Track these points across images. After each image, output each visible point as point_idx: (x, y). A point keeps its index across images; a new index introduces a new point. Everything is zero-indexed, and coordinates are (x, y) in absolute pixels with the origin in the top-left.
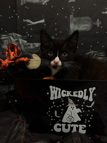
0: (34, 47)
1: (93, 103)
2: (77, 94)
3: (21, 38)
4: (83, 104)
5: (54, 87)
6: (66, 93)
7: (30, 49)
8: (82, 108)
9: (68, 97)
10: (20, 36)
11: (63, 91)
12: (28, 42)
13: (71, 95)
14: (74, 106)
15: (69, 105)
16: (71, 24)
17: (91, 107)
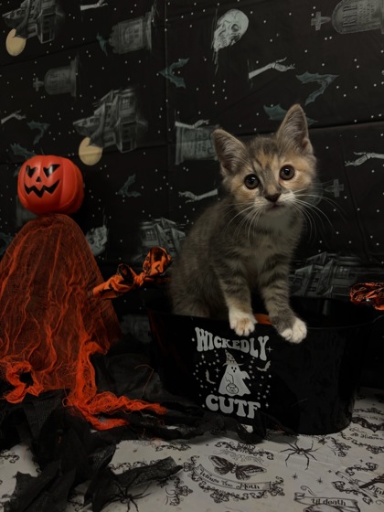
1: (268, 364)
2: (240, 345)
3: (174, 227)
4: (251, 364)
5: (202, 331)
6: (222, 342)
8: (251, 372)
9: (224, 349)
10: (174, 223)
11: (217, 338)
13: (230, 347)
14: (236, 366)
15: (227, 362)
17: (265, 370)
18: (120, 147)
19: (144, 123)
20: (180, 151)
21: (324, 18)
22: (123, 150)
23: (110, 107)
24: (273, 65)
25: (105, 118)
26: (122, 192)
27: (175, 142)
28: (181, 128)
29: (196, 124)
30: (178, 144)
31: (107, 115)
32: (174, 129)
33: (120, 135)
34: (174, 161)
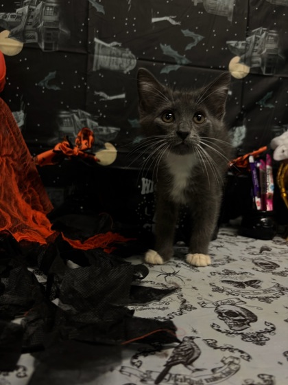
0: (108, 133)
3: (89, 117)
7: (102, 135)
12: (100, 125)
18: (42, 46)
19: (66, 32)
20: (97, 60)
22: (45, 49)
23: (33, 10)
24: (168, 18)
25: (28, 18)
26: (41, 84)
28: (99, 44)
29: (112, 44)
30: (96, 56)
31: (29, 15)
32: (94, 44)
33: (43, 35)
34: (92, 67)
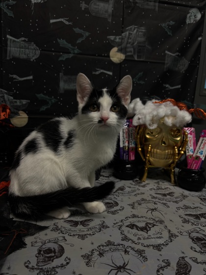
0: (21, 104)
7: (17, 106)
12: (14, 98)
16: (61, 82)
20: (10, 52)
21: (86, 5)
24: (62, 20)
27: (7, 47)
28: (11, 40)
29: (20, 39)
30: (9, 48)
32: (7, 39)
34: (6, 57)
